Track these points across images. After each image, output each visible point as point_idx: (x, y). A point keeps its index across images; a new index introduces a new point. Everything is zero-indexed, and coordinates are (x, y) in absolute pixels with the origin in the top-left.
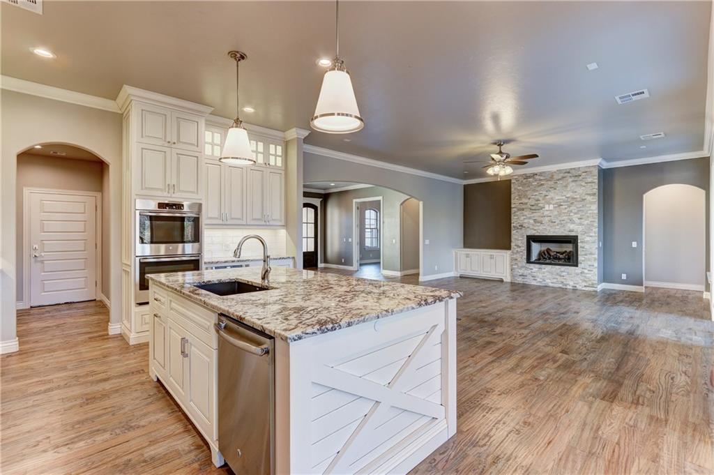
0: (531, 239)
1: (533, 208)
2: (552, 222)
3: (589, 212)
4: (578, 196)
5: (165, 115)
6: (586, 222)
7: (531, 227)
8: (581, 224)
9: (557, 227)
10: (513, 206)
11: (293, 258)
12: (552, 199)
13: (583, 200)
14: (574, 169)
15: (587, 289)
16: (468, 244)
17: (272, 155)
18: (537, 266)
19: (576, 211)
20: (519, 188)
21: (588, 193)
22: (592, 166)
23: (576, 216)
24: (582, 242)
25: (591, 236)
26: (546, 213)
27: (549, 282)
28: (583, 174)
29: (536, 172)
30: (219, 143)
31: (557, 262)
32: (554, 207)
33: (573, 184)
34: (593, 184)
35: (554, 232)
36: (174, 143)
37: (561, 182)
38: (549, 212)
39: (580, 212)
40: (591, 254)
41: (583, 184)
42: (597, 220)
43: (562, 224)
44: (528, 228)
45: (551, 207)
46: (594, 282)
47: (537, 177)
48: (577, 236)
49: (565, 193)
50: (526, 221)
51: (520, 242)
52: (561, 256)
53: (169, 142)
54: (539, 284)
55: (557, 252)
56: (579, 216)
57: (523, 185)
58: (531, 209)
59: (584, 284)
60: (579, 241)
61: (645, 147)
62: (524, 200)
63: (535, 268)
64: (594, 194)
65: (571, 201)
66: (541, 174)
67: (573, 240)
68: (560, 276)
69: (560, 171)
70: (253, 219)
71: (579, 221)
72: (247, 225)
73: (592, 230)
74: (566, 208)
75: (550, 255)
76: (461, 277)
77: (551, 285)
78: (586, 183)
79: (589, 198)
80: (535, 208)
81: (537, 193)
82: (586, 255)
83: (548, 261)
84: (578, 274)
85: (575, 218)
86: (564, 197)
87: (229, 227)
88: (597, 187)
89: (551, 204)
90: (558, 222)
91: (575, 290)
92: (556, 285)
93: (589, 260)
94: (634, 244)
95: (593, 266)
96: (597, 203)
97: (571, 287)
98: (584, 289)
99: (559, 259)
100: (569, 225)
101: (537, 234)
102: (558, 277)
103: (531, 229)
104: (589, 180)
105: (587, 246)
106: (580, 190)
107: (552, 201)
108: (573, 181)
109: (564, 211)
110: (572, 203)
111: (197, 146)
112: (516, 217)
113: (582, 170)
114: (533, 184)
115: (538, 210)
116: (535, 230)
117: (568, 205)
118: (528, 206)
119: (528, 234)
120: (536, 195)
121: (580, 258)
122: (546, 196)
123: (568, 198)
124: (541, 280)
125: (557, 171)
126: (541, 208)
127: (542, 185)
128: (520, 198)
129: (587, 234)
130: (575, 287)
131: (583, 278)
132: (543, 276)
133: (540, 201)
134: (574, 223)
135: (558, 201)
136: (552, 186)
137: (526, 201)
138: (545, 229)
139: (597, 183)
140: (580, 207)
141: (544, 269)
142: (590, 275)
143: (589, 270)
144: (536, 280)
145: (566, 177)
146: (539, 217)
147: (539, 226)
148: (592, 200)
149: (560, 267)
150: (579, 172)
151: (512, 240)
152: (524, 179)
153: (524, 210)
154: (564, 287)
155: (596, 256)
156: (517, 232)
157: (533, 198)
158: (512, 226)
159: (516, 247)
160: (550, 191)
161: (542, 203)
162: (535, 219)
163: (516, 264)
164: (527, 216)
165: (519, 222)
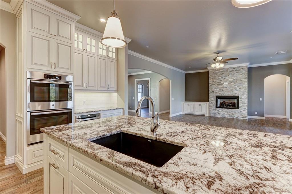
0: (218, 97)
2: (227, 90)
3: (244, 86)
4: (239, 79)
5: (49, 16)
6: (242, 90)
7: (218, 92)
8: (240, 91)
10: (209, 83)
11: (123, 108)
12: (227, 80)
13: (241, 80)
14: (237, 67)
15: (243, 118)
16: (187, 100)
17: (111, 51)
18: (221, 109)
19: (238, 85)
20: (212, 75)
22: (245, 66)
23: (238, 87)
24: (240, 99)
25: (245, 96)
26: (225, 86)
27: (226, 116)
30: (82, 41)
31: (229, 107)
32: (228, 84)
33: (237, 74)
34: (245, 74)
35: (228, 94)
36: (55, 36)
37: (231, 73)
39: (240, 86)
40: (245, 104)
41: (241, 74)
42: (247, 89)
43: (232, 91)
44: (216, 92)
45: (227, 83)
46: (246, 116)
47: (221, 70)
48: (238, 96)
49: (233, 78)
50: (215, 89)
51: (213, 98)
52: (231, 105)
53: (51, 34)
54: (221, 117)
55: (229, 103)
56: (239, 87)
57: (214, 74)
58: (218, 84)
59: (241, 116)
60: (239, 98)
61: (272, 58)
63: (220, 110)
64: (246, 78)
65: (236, 81)
67: (237, 98)
68: (231, 113)
70: (101, 87)
71: (239, 90)
72: (97, 90)
73: (245, 93)
75: (226, 104)
76: (186, 114)
77: (227, 117)
79: (243, 80)
80: (220, 84)
82: (242, 104)
83: (225, 107)
84: (239, 112)
85: (238, 88)
86: (233, 79)
87: (87, 91)
88: (247, 75)
89: (227, 82)
90: (230, 90)
91: (237, 119)
92: (229, 117)
93: (244, 106)
94: (261, 99)
95: (246, 109)
96: (247, 82)
97: (235, 118)
98: (241, 119)
99: (230, 106)
100: (235, 91)
101: (221, 95)
102: (230, 114)
103: (218, 93)
104: (244, 72)
105: (243, 100)
106: (240, 76)
108: (236, 72)
109: (232, 85)
110: (236, 82)
111: (70, 40)
112: (211, 88)
113: (241, 68)
114: (219, 73)
115: (221, 85)
116: (220, 93)
117: (234, 83)
118: (217, 83)
119: (217, 95)
120: (220, 78)
121: (240, 105)
122: (224, 79)
123: (234, 79)
124: (222, 115)
125: (230, 68)
126: (223, 84)
127: (223, 74)
128: (213, 79)
129: (243, 95)
130: (238, 118)
131: (241, 114)
132: (223, 113)
133: (221, 81)
134: (237, 90)
135: (230, 81)
136: (227, 74)
137: (216, 81)
138: (224, 93)
139: (247, 73)
140: (240, 84)
141: (224, 110)
142: (244, 113)
143: (244, 111)
144: (220, 115)
145: (233, 71)
146: (222, 88)
147: (221, 92)
148: (245, 81)
149: (231, 109)
150: (239, 69)
151: (209, 98)
152: (215, 71)
153: (214, 85)
154: (233, 118)
155: (247, 104)
156: (211, 94)
157: (219, 80)
158: (209, 92)
159: (211, 101)
160: (226, 76)
161: (223, 82)
162: (220, 88)
163: (211, 108)
164: (216, 87)
165: (212, 90)
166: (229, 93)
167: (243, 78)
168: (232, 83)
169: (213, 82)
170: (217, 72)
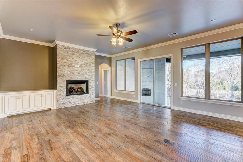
0: (69, 82)
1: (69, 65)
2: (79, 74)
3: (92, 70)
4: (88, 63)
6: (91, 75)
7: (69, 76)
8: (89, 75)
9: (81, 76)
10: (58, 63)
13: (90, 65)
20: (61, 53)
21: (92, 62)
22: (93, 52)
23: (88, 71)
25: (93, 80)
26: (76, 69)
28: (90, 54)
29: (71, 47)
32: (79, 67)
33: (87, 57)
34: (93, 59)
35: (79, 79)
37: (82, 55)
38: (77, 68)
40: (93, 88)
41: (90, 58)
42: (94, 74)
43: (83, 75)
44: (67, 76)
45: (78, 66)
46: (94, 99)
47: (71, 50)
48: (88, 80)
49: (83, 61)
50: (66, 72)
51: (62, 84)
54: (73, 106)
55: (77, 88)
59: (91, 101)
60: (89, 83)
62: (64, 61)
63: (70, 97)
64: (93, 63)
65: (86, 65)
66: (74, 48)
67: (86, 82)
68: (82, 99)
69: (82, 50)
73: (93, 78)
74: (84, 68)
75: (75, 90)
76: (9, 117)
77: (78, 105)
78: (91, 58)
79: (92, 64)
80: (71, 66)
81: (71, 58)
82: (91, 88)
83: (75, 93)
84: (88, 97)
85: (87, 72)
86: (83, 63)
88: (94, 61)
89: (78, 65)
90: (81, 74)
92: (80, 104)
93: (92, 90)
94: (97, 83)
95: (93, 92)
96: (94, 67)
97: (86, 104)
98: (91, 103)
99: (79, 91)
100: (85, 75)
101: (72, 79)
102: (81, 100)
104: (92, 57)
105: (91, 85)
106: (89, 60)
107: (78, 63)
108: (86, 56)
109: (83, 69)
110: (86, 66)
112: (60, 70)
115: (72, 67)
116: (71, 77)
117: (85, 66)
118: (67, 64)
119: (67, 79)
120: (71, 59)
121: (89, 90)
122: (76, 60)
123: (85, 63)
124: (74, 103)
125: (81, 49)
126: (74, 66)
127: (74, 54)
128: (62, 59)
129: (92, 80)
130: (88, 103)
131: (90, 98)
132: (75, 101)
133: (73, 62)
134: (87, 75)
135: (81, 64)
136: (79, 56)
137: (66, 61)
138: (75, 77)
139: (94, 59)
140: (89, 68)
141: (75, 97)
142: (92, 97)
143: (92, 95)
144: (71, 104)
145: (84, 53)
146: (73, 71)
147: (73, 75)
148: (93, 66)
149: (82, 95)
150: (89, 53)
151: (57, 83)
152: (65, 48)
153: (64, 66)
154: (84, 104)
155: (94, 88)
156: (60, 78)
157: (70, 60)
158: (57, 75)
159: (60, 87)
160: (77, 58)
161: (74, 64)
162: (71, 71)
163: (60, 97)
164: (66, 69)
165: (62, 72)
166: (80, 77)
167: (92, 63)
168: (82, 66)
169: (62, 62)
170: (67, 50)
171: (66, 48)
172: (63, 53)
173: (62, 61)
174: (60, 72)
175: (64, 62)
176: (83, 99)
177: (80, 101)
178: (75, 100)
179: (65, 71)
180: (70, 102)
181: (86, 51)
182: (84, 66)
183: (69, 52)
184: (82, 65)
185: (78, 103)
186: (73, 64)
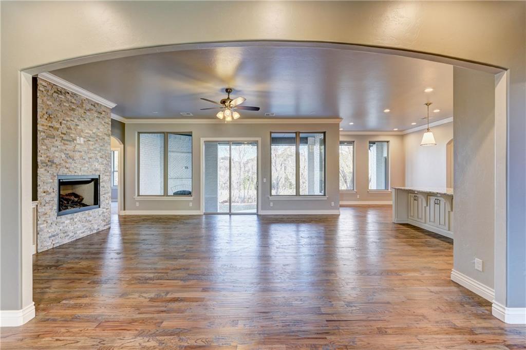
1: (64, 137)
2: (83, 159)
3: (107, 152)
4: (100, 134)
6: (105, 162)
7: (64, 164)
8: (102, 163)
9: (87, 165)
10: (39, 128)
12: (82, 130)
14: (99, 104)
15: (105, 228)
19: (99, 149)
20: (48, 102)
21: (106, 133)
22: (108, 109)
24: (102, 182)
25: (107, 176)
26: (77, 147)
27: (79, 234)
28: (104, 113)
29: (69, 90)
32: (84, 141)
33: (97, 120)
34: (108, 125)
35: (84, 172)
37: (89, 114)
38: (79, 146)
39: (102, 152)
40: (108, 193)
41: (103, 122)
42: (110, 160)
43: (90, 163)
44: (60, 164)
45: (82, 140)
46: (109, 219)
47: (68, 97)
48: (99, 176)
49: (91, 128)
50: (57, 154)
51: (49, 185)
54: (71, 240)
56: (101, 155)
57: (54, 100)
58: (62, 139)
59: (104, 223)
60: (100, 181)
62: (54, 124)
63: (66, 219)
64: (109, 135)
65: (96, 138)
66: (74, 95)
67: (94, 180)
68: (89, 221)
69: (88, 101)
71: (100, 160)
73: (108, 169)
74: (93, 145)
77: (81, 236)
78: (105, 123)
79: (106, 138)
80: (67, 138)
81: (68, 119)
82: (104, 194)
84: (100, 216)
85: (99, 156)
86: (91, 132)
88: (111, 129)
89: (81, 137)
90: (87, 159)
93: (107, 199)
95: (109, 204)
96: (110, 144)
97: (96, 231)
100: (95, 163)
102: (86, 224)
103: (63, 167)
104: (107, 121)
105: (105, 186)
106: (102, 128)
107: (82, 134)
108: (97, 117)
109: (91, 148)
110: (97, 141)
112: (44, 147)
113: (103, 109)
114: (65, 104)
115: (70, 141)
116: (67, 168)
117: (94, 141)
118: (59, 133)
120: (67, 121)
121: (101, 198)
122: (77, 125)
123: (94, 133)
124: (73, 234)
125: (87, 99)
126: (73, 140)
128: (50, 118)
130: (99, 229)
131: (103, 218)
132: (75, 228)
133: (71, 129)
134: (98, 162)
135: (87, 135)
136: (82, 115)
137: (58, 126)
138: (76, 167)
139: (110, 125)
140: (102, 146)
141: (76, 218)
142: (107, 214)
144: (67, 236)
145: (92, 110)
146: (71, 151)
147: (71, 163)
148: (108, 141)
149: (88, 211)
150: (101, 110)
151: (38, 184)
152: (55, 92)
153: (54, 138)
154: (92, 233)
155: (110, 194)
156: (46, 170)
157: (65, 124)
158: (39, 161)
159: (45, 194)
160: (80, 120)
161: (74, 134)
162: (67, 152)
163: (45, 221)
164: (57, 147)
165: (48, 155)
168: (89, 141)
169: (50, 127)
170: (60, 96)
171: (59, 92)
172: (51, 103)
173: (50, 124)
174: (45, 154)
175: (52, 127)
176: (91, 221)
177: (86, 226)
178: (76, 224)
179: (55, 151)
180: (66, 232)
181: (96, 105)
182: (92, 141)
183: (65, 102)
184: (90, 139)
185: (82, 233)
186: (71, 135)
